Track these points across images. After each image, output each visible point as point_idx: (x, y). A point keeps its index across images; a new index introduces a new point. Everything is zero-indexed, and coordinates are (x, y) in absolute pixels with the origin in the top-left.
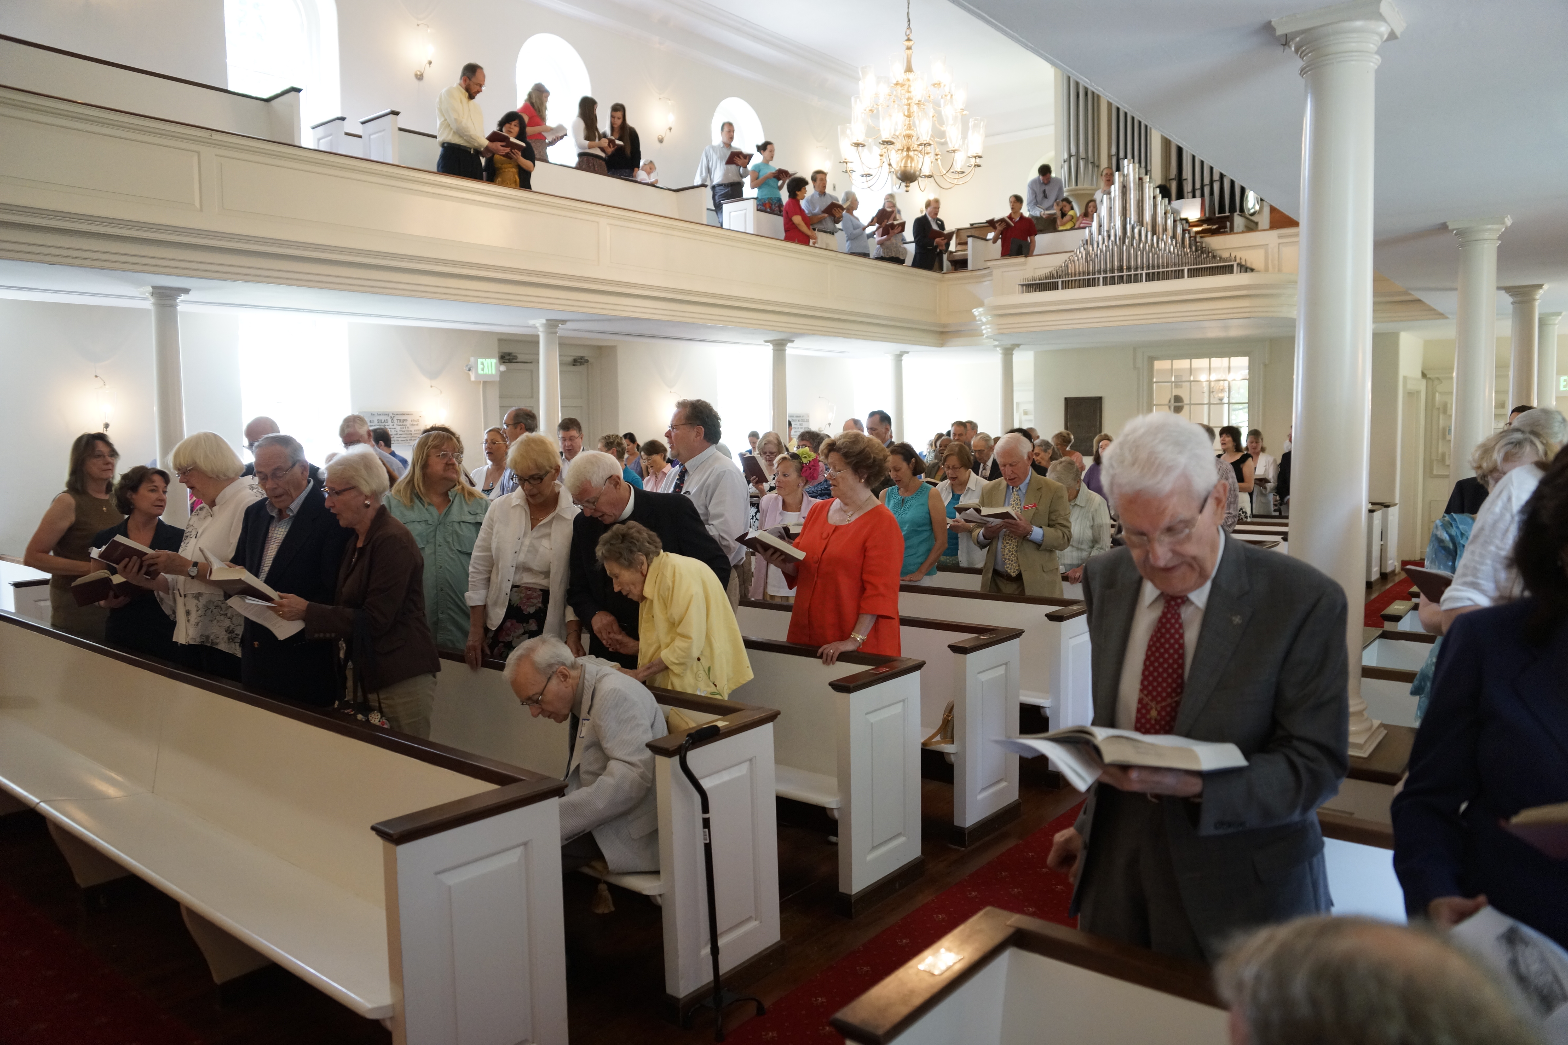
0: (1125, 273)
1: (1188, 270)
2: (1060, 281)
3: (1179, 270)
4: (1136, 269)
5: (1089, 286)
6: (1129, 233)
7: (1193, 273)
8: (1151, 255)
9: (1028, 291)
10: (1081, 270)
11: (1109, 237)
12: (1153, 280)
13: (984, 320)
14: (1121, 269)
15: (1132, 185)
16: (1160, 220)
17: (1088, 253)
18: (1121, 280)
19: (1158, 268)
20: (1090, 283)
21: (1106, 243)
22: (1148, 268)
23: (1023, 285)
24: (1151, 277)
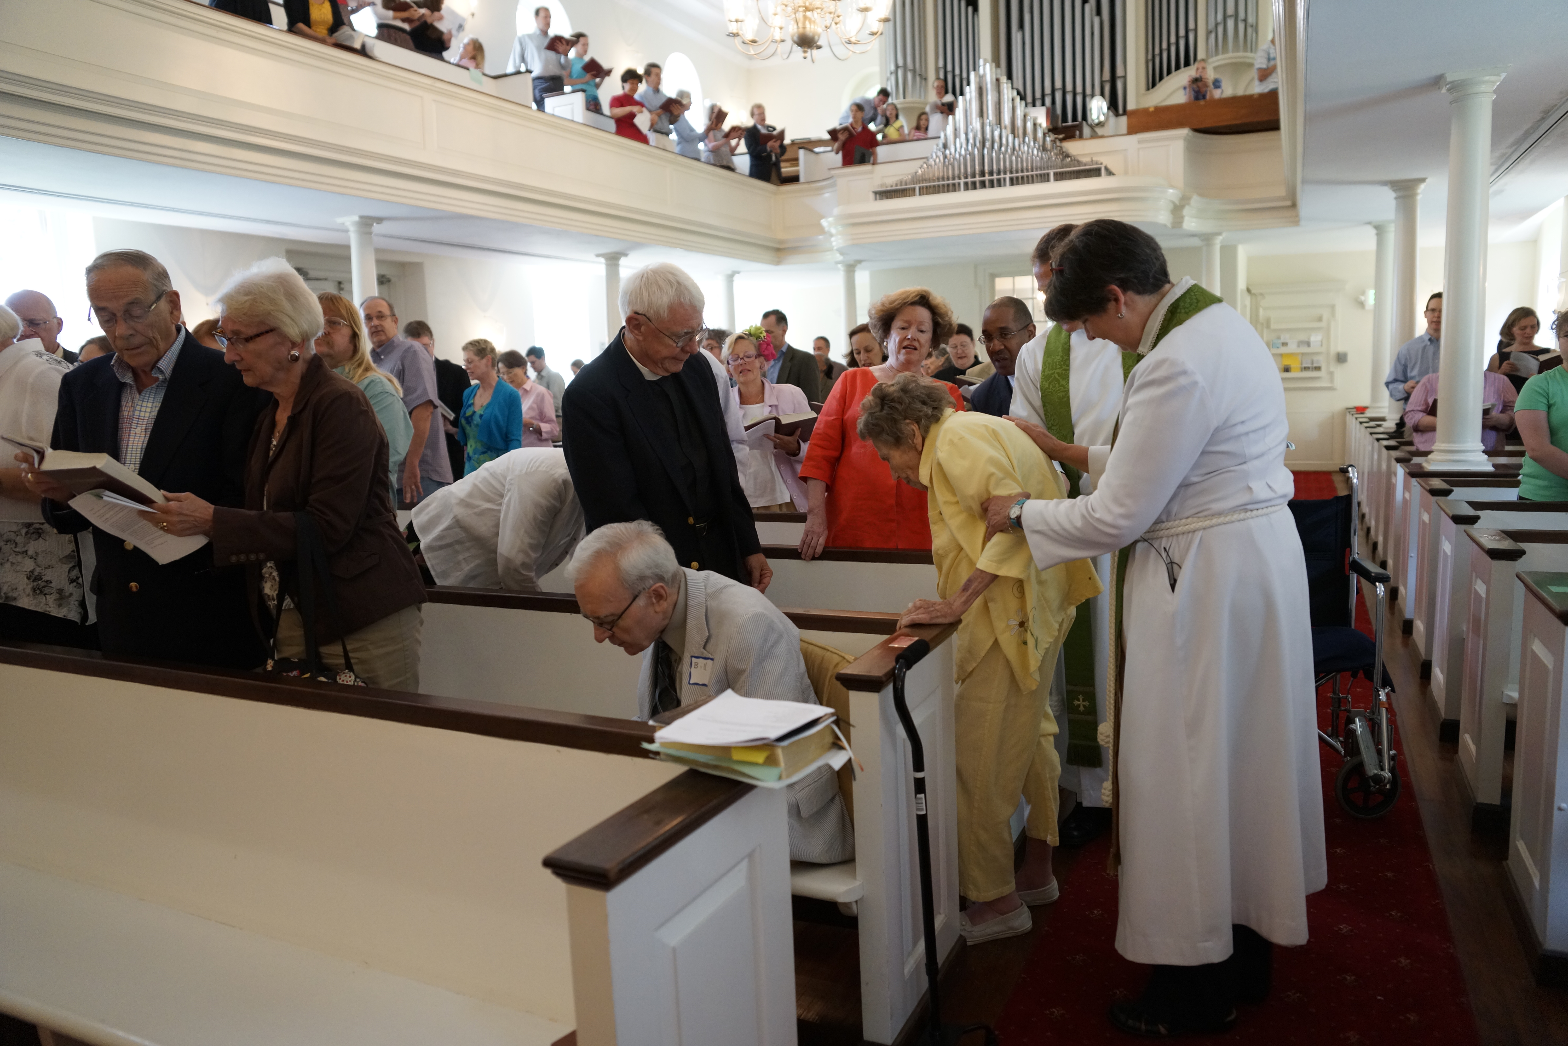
0: (987, 177)
1: (1054, 173)
2: (917, 187)
3: (1044, 174)
4: (999, 173)
5: (948, 191)
6: (988, 136)
7: (1060, 177)
8: (1014, 158)
9: (881, 199)
10: (941, 174)
11: (967, 140)
12: (1018, 184)
13: (833, 231)
14: (983, 174)
15: (989, 86)
16: (1019, 123)
17: (945, 157)
18: (983, 185)
19: (1022, 171)
20: (952, 188)
21: (964, 146)
22: (1011, 172)
23: (876, 193)
24: (1013, 182)
